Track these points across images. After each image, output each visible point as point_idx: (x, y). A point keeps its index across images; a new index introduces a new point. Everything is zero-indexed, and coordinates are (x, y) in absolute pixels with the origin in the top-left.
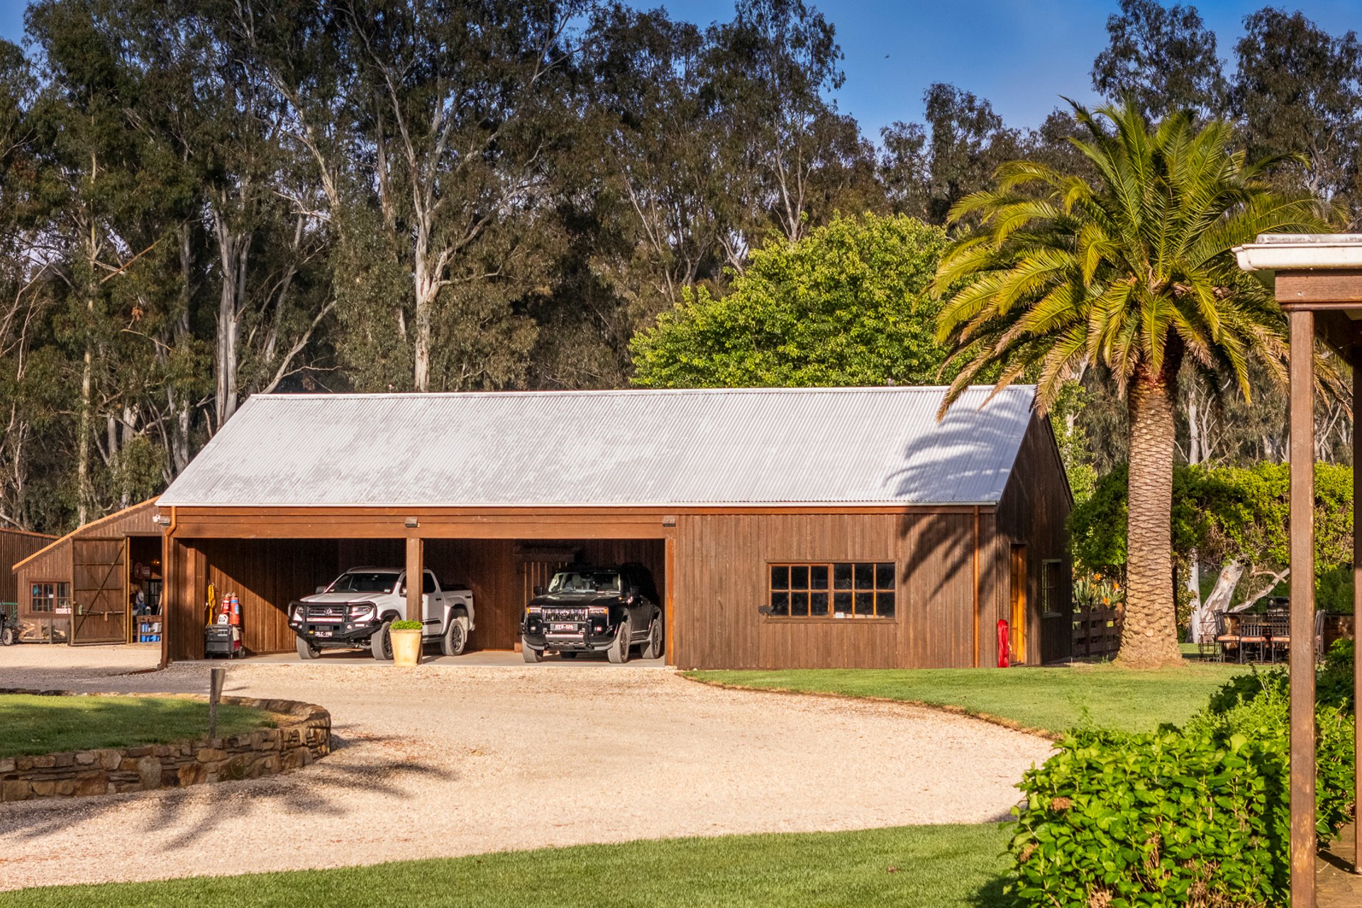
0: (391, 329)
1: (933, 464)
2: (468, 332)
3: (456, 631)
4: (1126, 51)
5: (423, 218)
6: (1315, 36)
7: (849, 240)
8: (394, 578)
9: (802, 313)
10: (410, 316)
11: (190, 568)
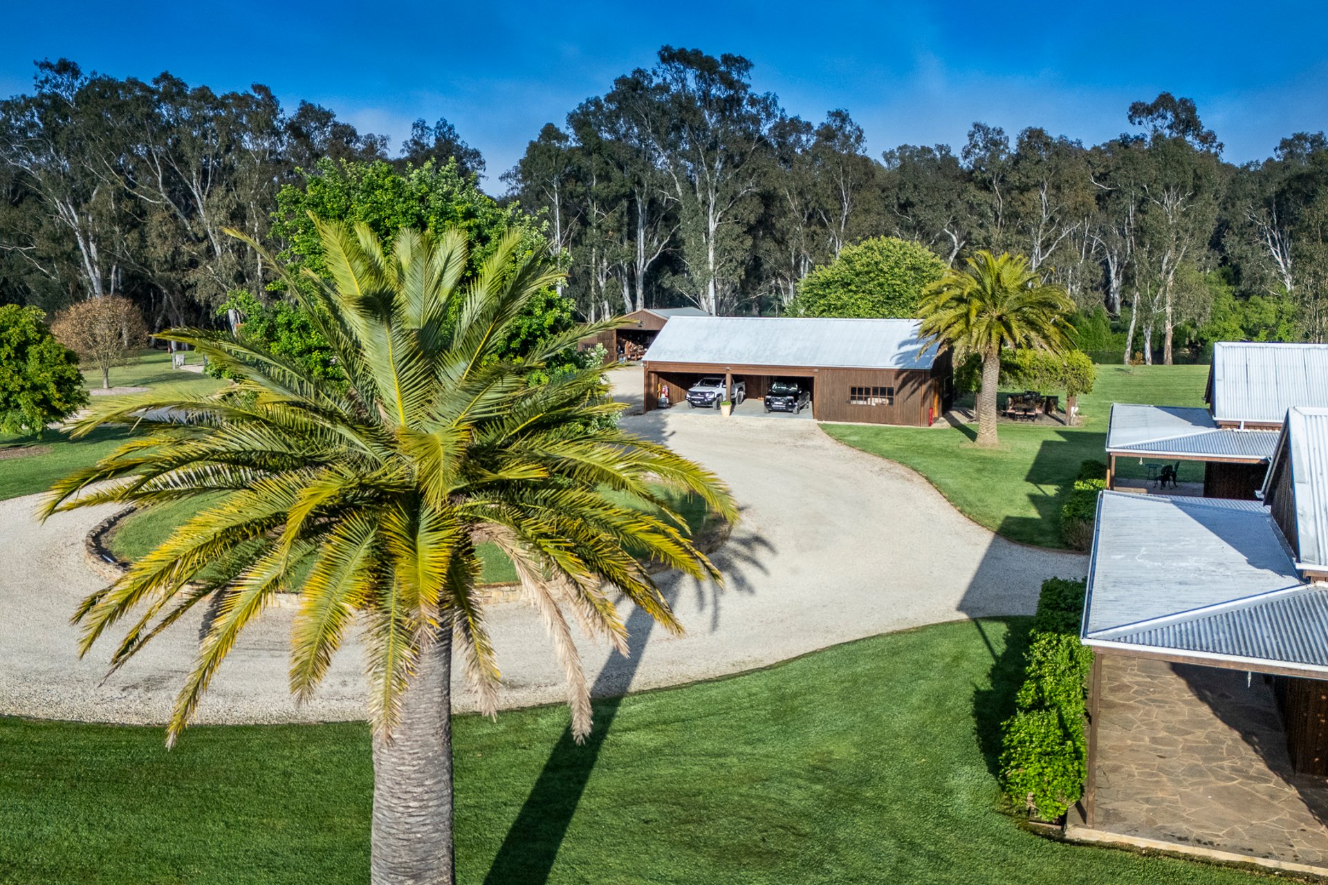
0: (701, 240)
1: (908, 352)
2: (728, 243)
3: (739, 396)
4: (975, 146)
5: (712, 200)
6: (1047, 137)
7: (875, 248)
8: (720, 381)
9: (857, 275)
10: (707, 235)
11: (653, 381)
